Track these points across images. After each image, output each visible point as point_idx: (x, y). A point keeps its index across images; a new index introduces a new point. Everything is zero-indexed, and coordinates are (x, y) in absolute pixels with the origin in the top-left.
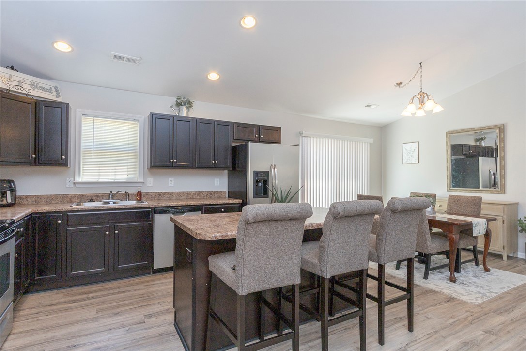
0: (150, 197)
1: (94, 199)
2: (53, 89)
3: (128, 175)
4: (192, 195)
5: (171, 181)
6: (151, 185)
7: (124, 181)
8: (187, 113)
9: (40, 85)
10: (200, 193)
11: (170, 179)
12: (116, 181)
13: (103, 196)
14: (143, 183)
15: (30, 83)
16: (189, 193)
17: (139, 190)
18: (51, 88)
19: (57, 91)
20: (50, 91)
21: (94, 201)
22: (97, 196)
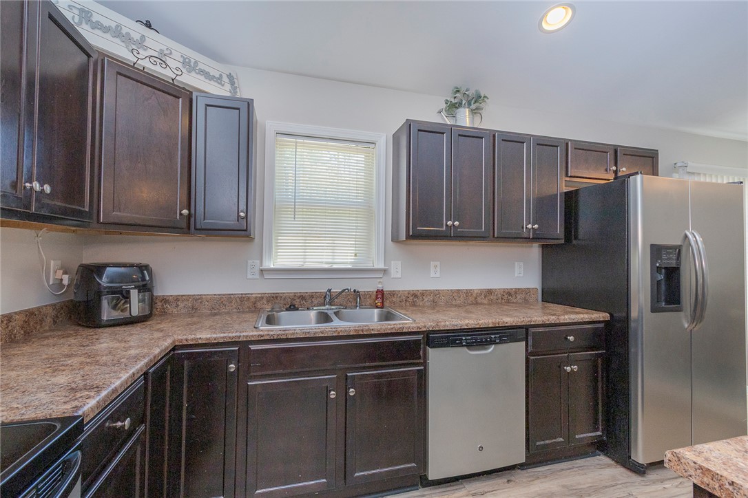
0: (398, 299)
1: (297, 303)
2: (225, 79)
3: (356, 255)
4: (474, 295)
5: (436, 266)
6: (399, 275)
7: (349, 266)
8: (472, 121)
9: (200, 66)
10: (490, 292)
11: (432, 264)
12: (335, 266)
13: (312, 297)
14: (385, 271)
15: (181, 60)
16: (468, 293)
17: (380, 287)
18: (221, 75)
19: (232, 84)
20: (219, 80)
21: (297, 309)
22: (302, 297)
